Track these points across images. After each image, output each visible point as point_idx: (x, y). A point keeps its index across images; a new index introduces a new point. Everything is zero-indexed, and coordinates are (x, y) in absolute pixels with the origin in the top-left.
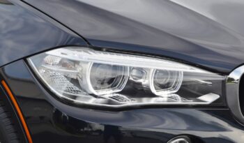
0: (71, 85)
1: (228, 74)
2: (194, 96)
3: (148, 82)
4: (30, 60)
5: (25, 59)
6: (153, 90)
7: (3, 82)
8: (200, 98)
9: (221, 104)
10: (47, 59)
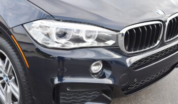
0: (45, 37)
1: (119, 31)
2: (104, 41)
3: (82, 35)
4: (25, 25)
5: (22, 25)
6: (85, 39)
7: (12, 36)
8: (106, 42)
9: (116, 45)
10: (33, 25)
